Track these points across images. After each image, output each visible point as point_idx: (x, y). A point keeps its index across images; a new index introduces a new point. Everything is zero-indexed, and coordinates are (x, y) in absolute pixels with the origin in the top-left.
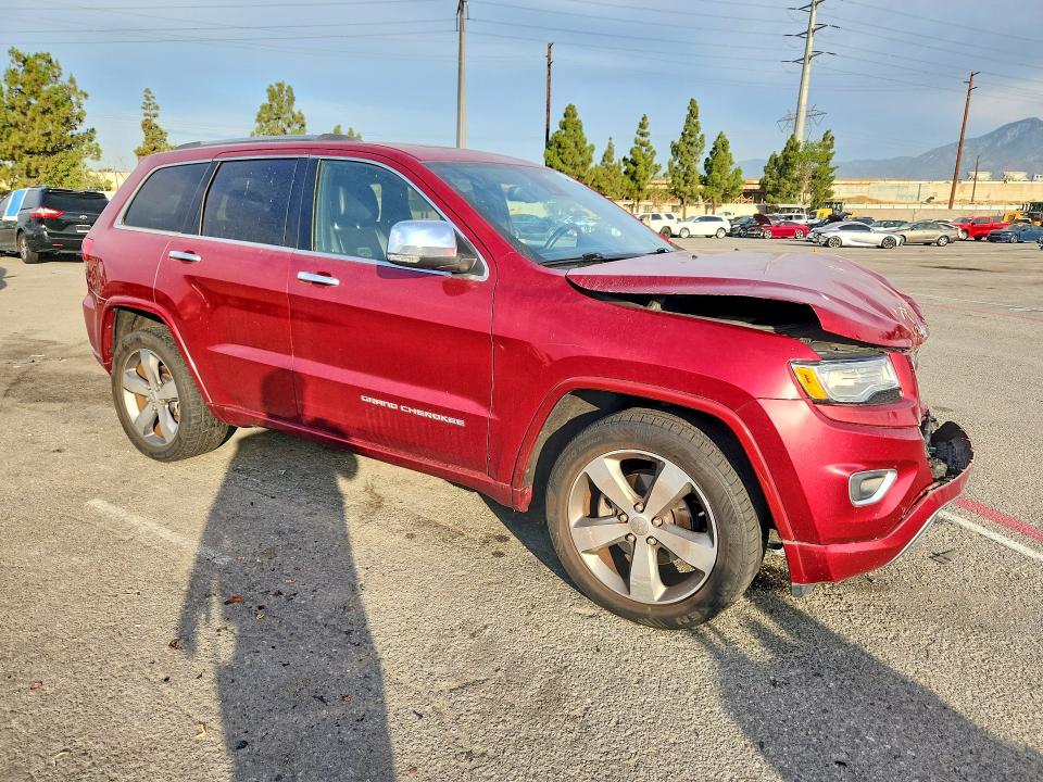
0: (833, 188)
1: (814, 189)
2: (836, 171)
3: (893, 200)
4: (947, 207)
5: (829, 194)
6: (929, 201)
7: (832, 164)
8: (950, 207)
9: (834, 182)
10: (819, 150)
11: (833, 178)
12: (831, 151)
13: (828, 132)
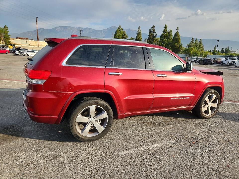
0: (10, 40)
1: (5, 40)
2: (10, 36)
3: (21, 44)
4: (37, 47)
5: (10, 42)
6: (29, 45)
7: (8, 34)
8: (38, 47)
9: (10, 39)
10: (4, 30)
11: (10, 38)
12: (7, 31)
13: (5, 26)
